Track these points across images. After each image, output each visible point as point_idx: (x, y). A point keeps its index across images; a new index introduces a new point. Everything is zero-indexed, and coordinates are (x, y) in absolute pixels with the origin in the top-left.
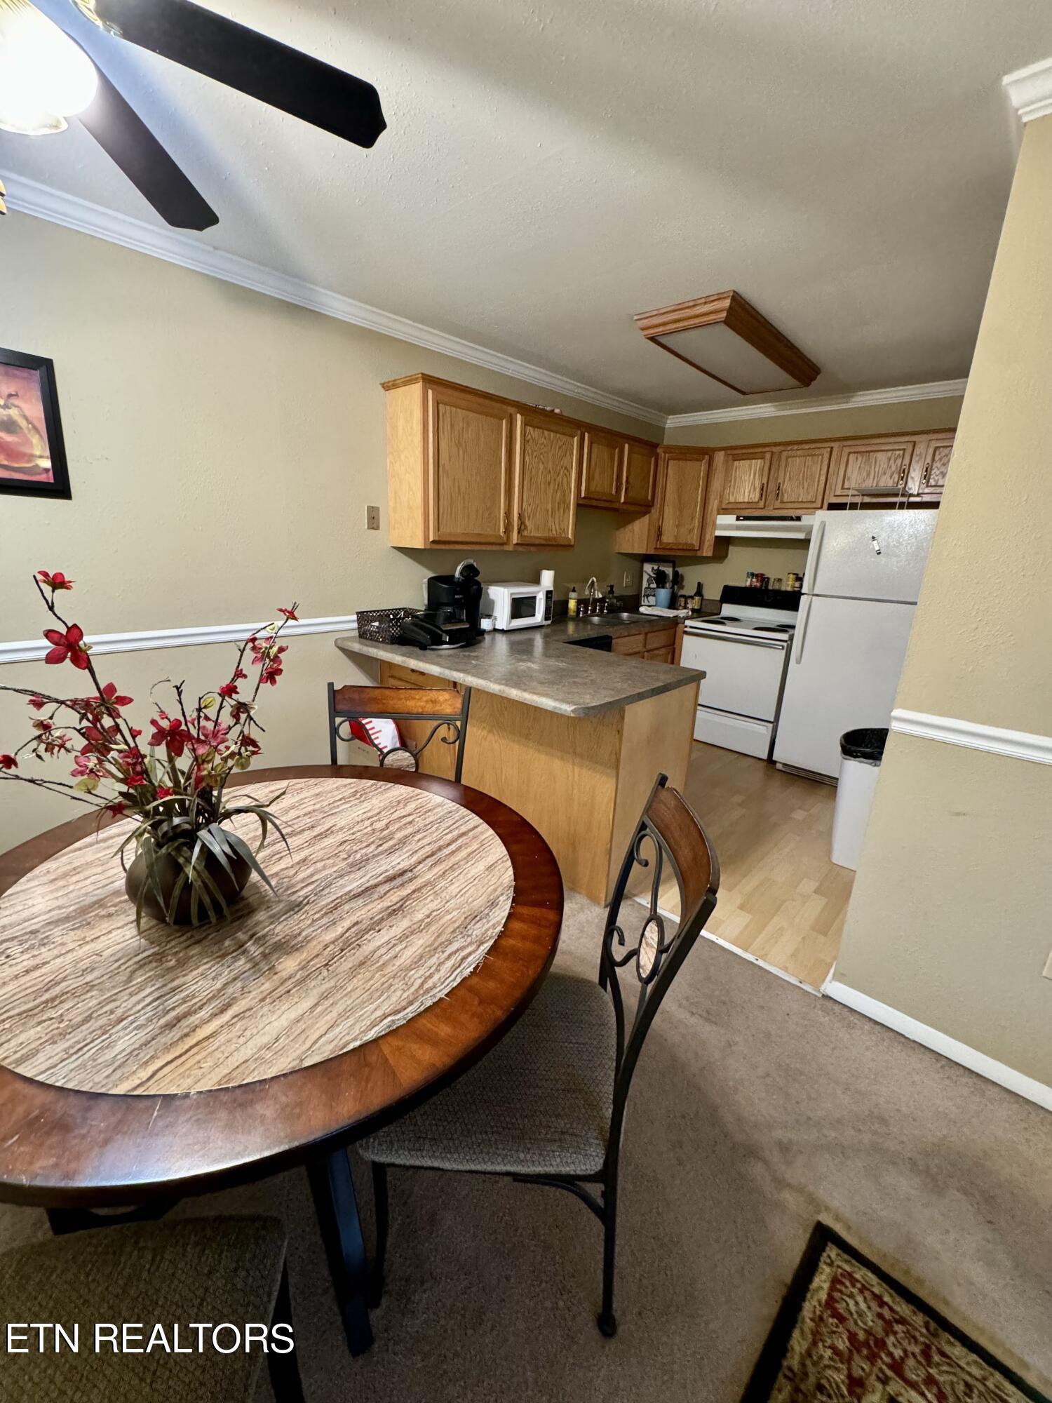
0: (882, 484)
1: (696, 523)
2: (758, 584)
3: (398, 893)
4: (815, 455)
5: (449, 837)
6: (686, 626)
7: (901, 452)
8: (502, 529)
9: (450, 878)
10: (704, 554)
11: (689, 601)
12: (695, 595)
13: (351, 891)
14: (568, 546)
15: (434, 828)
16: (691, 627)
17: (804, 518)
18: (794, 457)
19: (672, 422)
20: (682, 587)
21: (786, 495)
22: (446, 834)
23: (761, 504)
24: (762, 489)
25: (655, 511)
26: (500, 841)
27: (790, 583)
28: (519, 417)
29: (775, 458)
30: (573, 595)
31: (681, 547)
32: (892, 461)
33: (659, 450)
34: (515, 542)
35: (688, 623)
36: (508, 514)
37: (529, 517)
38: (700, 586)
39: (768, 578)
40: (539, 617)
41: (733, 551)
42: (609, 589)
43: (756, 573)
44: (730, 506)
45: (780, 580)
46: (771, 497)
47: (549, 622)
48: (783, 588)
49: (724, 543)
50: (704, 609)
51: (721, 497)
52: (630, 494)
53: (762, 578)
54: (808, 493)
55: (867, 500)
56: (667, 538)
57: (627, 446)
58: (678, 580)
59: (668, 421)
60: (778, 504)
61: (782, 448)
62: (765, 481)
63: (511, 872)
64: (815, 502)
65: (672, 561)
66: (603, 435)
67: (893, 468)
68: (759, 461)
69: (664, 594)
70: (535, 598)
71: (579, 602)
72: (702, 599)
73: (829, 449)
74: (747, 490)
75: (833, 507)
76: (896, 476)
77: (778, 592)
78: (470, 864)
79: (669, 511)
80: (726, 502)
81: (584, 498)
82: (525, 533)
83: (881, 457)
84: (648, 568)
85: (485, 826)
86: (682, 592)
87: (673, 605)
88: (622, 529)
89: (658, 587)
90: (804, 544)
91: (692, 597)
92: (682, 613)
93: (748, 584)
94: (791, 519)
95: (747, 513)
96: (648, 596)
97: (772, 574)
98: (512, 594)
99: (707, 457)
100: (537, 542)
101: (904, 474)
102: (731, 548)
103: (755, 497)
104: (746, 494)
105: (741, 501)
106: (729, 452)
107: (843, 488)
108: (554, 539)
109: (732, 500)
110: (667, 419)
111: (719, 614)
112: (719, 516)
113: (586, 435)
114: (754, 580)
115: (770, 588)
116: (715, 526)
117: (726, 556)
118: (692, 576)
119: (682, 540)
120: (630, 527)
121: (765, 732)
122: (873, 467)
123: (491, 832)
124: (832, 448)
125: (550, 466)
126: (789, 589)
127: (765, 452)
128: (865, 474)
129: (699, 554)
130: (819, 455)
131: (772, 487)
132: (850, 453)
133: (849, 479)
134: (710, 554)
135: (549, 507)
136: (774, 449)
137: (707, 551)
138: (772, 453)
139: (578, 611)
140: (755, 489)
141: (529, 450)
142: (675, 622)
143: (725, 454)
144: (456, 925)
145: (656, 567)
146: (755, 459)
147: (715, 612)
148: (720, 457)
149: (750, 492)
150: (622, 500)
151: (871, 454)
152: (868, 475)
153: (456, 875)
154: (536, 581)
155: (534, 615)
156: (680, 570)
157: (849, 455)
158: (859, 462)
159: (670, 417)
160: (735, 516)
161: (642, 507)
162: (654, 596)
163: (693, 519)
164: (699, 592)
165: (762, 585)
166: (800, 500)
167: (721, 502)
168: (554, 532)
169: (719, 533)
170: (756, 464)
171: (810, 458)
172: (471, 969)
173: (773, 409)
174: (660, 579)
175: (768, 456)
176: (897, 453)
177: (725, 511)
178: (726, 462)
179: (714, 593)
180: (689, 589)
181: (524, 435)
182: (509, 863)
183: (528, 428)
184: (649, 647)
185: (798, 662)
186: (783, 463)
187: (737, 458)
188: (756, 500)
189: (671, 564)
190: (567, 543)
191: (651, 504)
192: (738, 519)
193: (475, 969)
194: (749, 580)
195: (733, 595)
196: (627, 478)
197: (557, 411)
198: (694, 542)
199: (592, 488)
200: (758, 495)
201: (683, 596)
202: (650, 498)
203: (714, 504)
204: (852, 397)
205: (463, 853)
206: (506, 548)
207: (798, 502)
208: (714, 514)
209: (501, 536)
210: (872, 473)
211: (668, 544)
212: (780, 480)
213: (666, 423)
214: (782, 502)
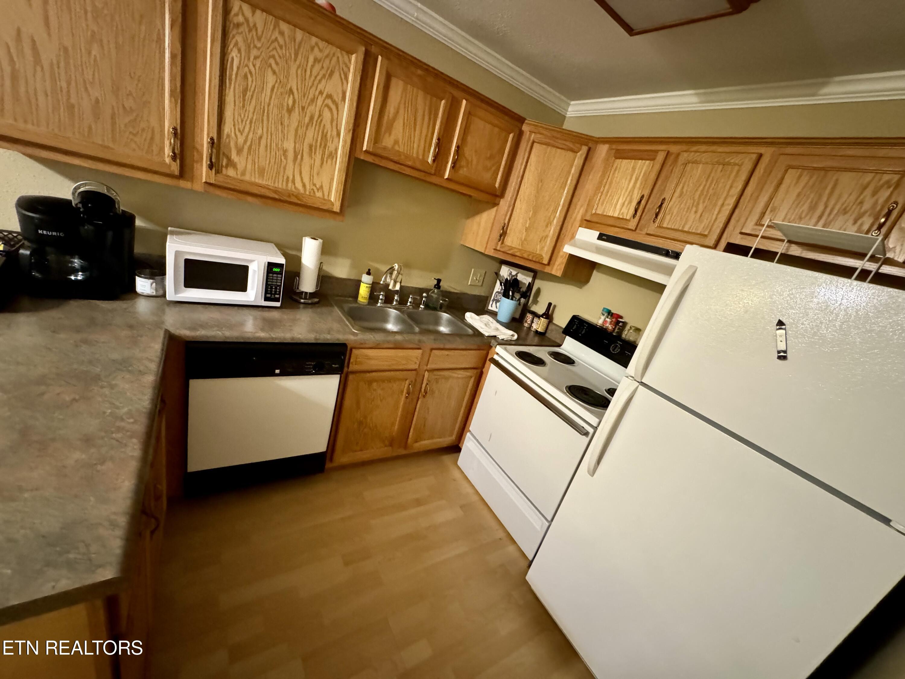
0: (834, 229)
1: (553, 230)
2: (610, 327)
4: (729, 164)
6: (495, 353)
8: (168, 154)
10: (553, 272)
11: (536, 320)
12: (542, 316)
14: (328, 213)
18: (695, 163)
19: (580, 108)
21: (668, 217)
23: (632, 225)
24: (639, 203)
25: (504, 203)
29: (671, 158)
30: (366, 278)
31: (525, 256)
32: (869, 192)
33: (525, 127)
34: (203, 179)
35: (499, 349)
36: (184, 134)
37: (239, 151)
38: (551, 306)
40: (253, 294)
41: (596, 276)
42: (435, 282)
43: (613, 311)
44: (595, 219)
45: (638, 330)
46: (648, 218)
50: (548, 335)
51: (590, 205)
52: (463, 172)
53: (617, 319)
54: (701, 221)
55: (796, 251)
56: (512, 241)
57: (464, 102)
59: (570, 109)
60: (652, 228)
61: (683, 148)
62: (646, 193)
64: (708, 236)
66: (419, 72)
67: (869, 204)
68: (648, 162)
70: (245, 267)
71: (374, 287)
72: (549, 322)
73: (754, 157)
74: (621, 201)
75: (734, 249)
76: (869, 221)
79: (521, 206)
80: (592, 212)
81: (366, 152)
82: (231, 172)
83: (849, 181)
84: (505, 272)
86: (530, 308)
88: (470, 220)
89: (504, 295)
91: (538, 316)
93: (600, 322)
94: (666, 253)
95: (612, 232)
96: (496, 301)
97: (630, 319)
99: (585, 148)
101: (886, 222)
102: (595, 272)
103: (628, 213)
104: (618, 207)
105: (610, 214)
106: (614, 146)
107: (758, 224)
108: (298, 197)
109: (599, 212)
110: (569, 104)
111: (559, 346)
112: (581, 229)
113: (380, 59)
114: (609, 320)
115: (624, 335)
116: (572, 241)
117: (587, 281)
118: (545, 292)
119: (529, 248)
120: (477, 218)
122: (825, 199)
124: (760, 156)
127: (657, 152)
128: (806, 207)
129: (547, 270)
130: (735, 164)
131: (653, 202)
132: (790, 168)
133: (773, 210)
135: (289, 145)
136: (671, 148)
137: (557, 269)
138: (666, 154)
140: (630, 202)
141: (239, 41)
142: (488, 343)
143: (609, 147)
145: (514, 273)
146: (642, 159)
147: (558, 341)
148: (603, 150)
149: (624, 204)
150: (447, 176)
151: (830, 173)
152: (812, 210)
155: (243, 288)
156: (537, 283)
157: (786, 171)
158: (802, 184)
159: (572, 103)
160: (597, 233)
163: (549, 224)
164: (549, 313)
165: (614, 329)
166: (686, 229)
167: (587, 211)
168: (299, 185)
169: (573, 251)
170: (641, 167)
171: (721, 167)
173: (695, 99)
175: (661, 157)
177: (588, 224)
178: (607, 160)
179: (561, 320)
180: (540, 306)
181: (224, 11)
184: (433, 366)
186: (679, 172)
187: (620, 155)
188: (628, 218)
189: (532, 274)
190: (324, 207)
191: (498, 193)
192: (601, 237)
194: (603, 318)
195: (579, 329)
196: (458, 147)
198: (544, 255)
199: (388, 142)
200: (632, 211)
201: (532, 313)
202: (497, 185)
203: (578, 213)
206: (183, 183)
207: (683, 231)
208: (577, 223)
209: (163, 163)
210: (821, 208)
211: (511, 248)
212: (667, 196)
213: (567, 111)
214: (660, 227)
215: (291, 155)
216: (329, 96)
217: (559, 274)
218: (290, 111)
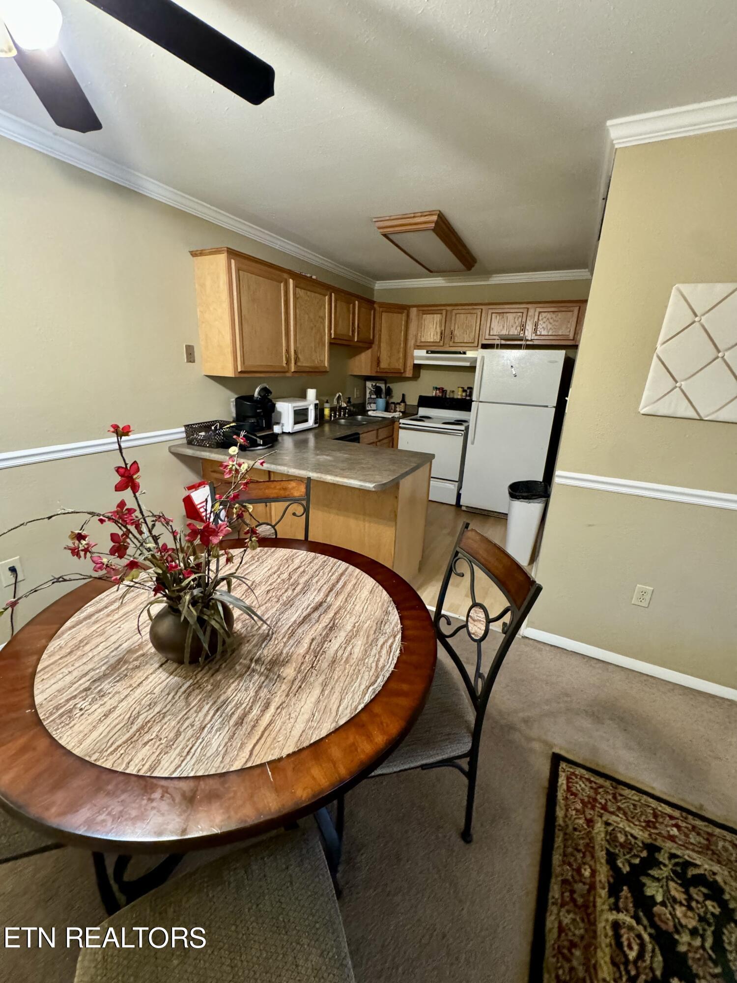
0: (511, 333)
1: (401, 355)
2: (440, 395)
3: (326, 617)
4: (472, 313)
5: (334, 577)
6: (400, 423)
7: (521, 314)
8: (285, 362)
9: (352, 602)
10: (406, 376)
11: (398, 406)
12: (401, 402)
13: (295, 621)
14: (326, 372)
15: (321, 573)
16: (403, 424)
17: (468, 353)
18: (460, 314)
19: (379, 285)
20: (391, 397)
21: (456, 338)
22: (332, 576)
23: (441, 344)
24: (442, 334)
25: (375, 347)
26: (367, 575)
27: (460, 393)
28: (291, 281)
29: (448, 313)
30: (327, 405)
31: (392, 371)
32: (516, 319)
33: (376, 306)
34: (293, 370)
35: (401, 421)
36: (288, 351)
37: (301, 353)
38: (404, 395)
39: (446, 391)
40: (311, 422)
41: (424, 373)
42: (347, 400)
43: (438, 387)
44: (422, 344)
45: (453, 392)
46: (447, 340)
47: (317, 425)
48: (456, 397)
49: (418, 368)
50: (407, 411)
51: (416, 336)
52: (360, 336)
53: (442, 390)
54: (469, 337)
55: (503, 342)
56: (384, 365)
57: (357, 302)
58: (389, 392)
59: (376, 285)
60: (451, 344)
61: (453, 308)
62: (443, 328)
63: (385, 593)
64: (473, 343)
65: (384, 380)
66: (343, 294)
67: (517, 324)
68: (439, 315)
69: (381, 402)
70: (307, 409)
71: (332, 409)
72: (406, 405)
73: (480, 310)
74: (432, 334)
75: (485, 346)
76: (519, 328)
77: (453, 399)
78: (358, 591)
79: (383, 345)
80: (419, 341)
81: (334, 338)
82: (299, 364)
83: (510, 316)
84: (369, 384)
85: (352, 568)
86: (392, 400)
87: (387, 409)
88: (353, 359)
89: (377, 397)
90: (472, 369)
91: (399, 404)
92: (397, 415)
93: (434, 394)
94: (460, 353)
95: (434, 349)
96: (370, 403)
97: (448, 388)
98: (294, 407)
99: (406, 311)
100: (308, 370)
101: (523, 328)
102: (422, 371)
103: (437, 338)
104: (432, 336)
105: (429, 341)
106: (420, 309)
107: (489, 335)
108: (317, 368)
109: (423, 340)
110: (376, 283)
111: (417, 414)
112: (415, 350)
113: (333, 294)
114: (438, 392)
115: (448, 396)
116: (413, 358)
117: (419, 377)
118: (398, 389)
119: (392, 367)
120: (357, 358)
121: (453, 488)
123: (358, 570)
124: (482, 309)
125: (312, 316)
126: (459, 397)
127: (443, 310)
128: (502, 327)
129: (404, 375)
130: (474, 313)
131: (447, 332)
132: (492, 313)
133: (492, 329)
134: (410, 376)
135: (313, 345)
136: (449, 308)
137: (409, 373)
138: (447, 311)
139: (331, 416)
140: (437, 334)
141: (298, 305)
142: (393, 421)
143: (417, 309)
144: (374, 628)
145: (374, 384)
146: (436, 314)
147: (415, 413)
148: (414, 311)
149: (434, 335)
150: (356, 340)
151: (505, 314)
152: (503, 327)
153: (354, 599)
154: (304, 396)
155: (306, 421)
156: (391, 386)
158: (498, 318)
159: (378, 282)
160: (425, 351)
161: (367, 344)
162: (375, 403)
163: (399, 352)
164: (403, 401)
165: (442, 395)
166: (465, 341)
167: (416, 341)
168: (317, 362)
169: (416, 362)
170: (437, 317)
171: (469, 314)
172: (398, 652)
173: (443, 282)
174: (378, 392)
175: (444, 312)
176: (519, 314)
177: (419, 347)
178: (418, 315)
179: (412, 400)
180: (397, 398)
181: (295, 294)
182: (381, 587)
183: (297, 289)
184: (380, 438)
185: (473, 443)
186: (453, 318)
187: (425, 312)
188: (438, 341)
189: (383, 382)
190: (324, 370)
191: (372, 342)
192: (427, 352)
193: (401, 650)
194: (435, 392)
195: (425, 402)
196: (358, 324)
197: (314, 277)
198: (400, 367)
199: (338, 332)
200: (439, 337)
201: (393, 403)
202: (371, 337)
203: (411, 343)
204: (490, 277)
205: (349, 587)
206: (288, 375)
207: (464, 343)
208: (412, 349)
209: (284, 367)
210: (506, 325)
211: (384, 369)
212: (452, 328)
213: (375, 286)
214: (454, 342)
215: (314, 349)
216: (322, 317)
218: (312, 329)
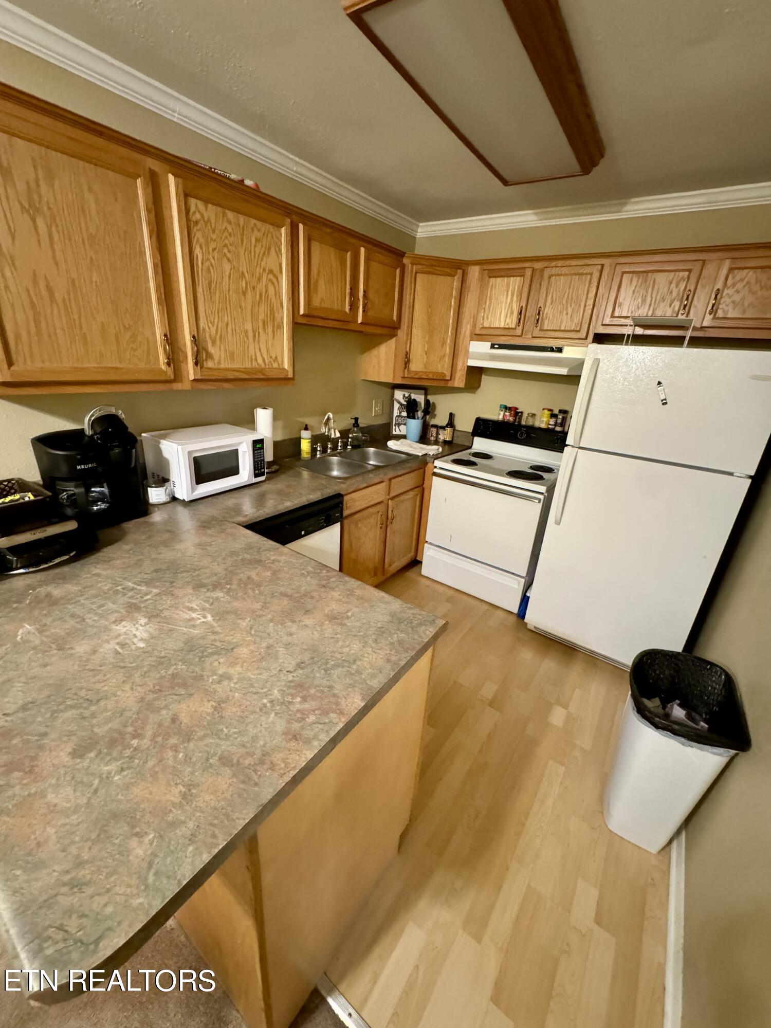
0: (659, 313)
1: (448, 350)
2: (511, 419)
4: (582, 274)
7: (687, 273)
8: (162, 359)
10: (456, 385)
11: (441, 431)
12: (447, 426)
14: (287, 379)
17: (566, 349)
18: (559, 275)
19: (425, 230)
20: (434, 416)
21: (546, 322)
23: (519, 332)
24: (521, 313)
25: (402, 333)
27: (545, 420)
28: (171, 178)
29: (537, 274)
30: (306, 434)
31: (431, 376)
32: (673, 285)
33: (406, 261)
34: (192, 377)
35: (437, 463)
37: (214, 342)
38: (451, 416)
39: (522, 413)
40: (245, 474)
41: (484, 378)
42: (353, 421)
43: (509, 405)
44: (484, 332)
45: (533, 415)
46: (530, 324)
47: (262, 478)
48: (537, 424)
49: (475, 375)
50: (456, 441)
52: (370, 313)
53: (515, 412)
54: (572, 320)
55: (639, 331)
56: (416, 366)
57: (362, 250)
58: (429, 408)
59: (419, 230)
60: (537, 333)
61: (545, 264)
62: (524, 303)
64: (578, 331)
65: (425, 390)
66: (328, 230)
67: (674, 294)
68: (518, 278)
69: (414, 426)
70: (237, 451)
72: (454, 430)
73: (600, 267)
74: (503, 314)
75: (600, 339)
76: (677, 304)
77: (531, 429)
79: (418, 333)
80: (479, 326)
81: (303, 315)
83: (661, 278)
84: (399, 395)
86: (433, 422)
87: (424, 439)
88: (366, 354)
89: (409, 417)
91: (443, 428)
92: (432, 450)
93: (501, 417)
94: (552, 350)
95: (503, 341)
96: (399, 425)
97: (525, 408)
98: (190, 453)
99: (460, 272)
100: (230, 375)
101: (687, 304)
103: (512, 322)
104: (502, 319)
105: (497, 326)
106: (485, 267)
107: (612, 316)
108: (261, 371)
109: (486, 325)
110: (419, 226)
111: (470, 447)
112: (471, 342)
113: (301, 226)
114: (507, 414)
115: (523, 423)
116: (467, 355)
117: (479, 386)
118: (444, 405)
119: (432, 370)
120: (375, 352)
121: (516, 587)
122: (649, 294)
124: (603, 266)
125: (243, 266)
126: (543, 426)
127: (524, 268)
128: (640, 300)
129: (450, 384)
130: (587, 274)
131: (531, 312)
132: (624, 273)
133: (620, 305)
135: (249, 326)
136: (538, 265)
137: (459, 381)
138: (534, 270)
139: (314, 451)
140: (512, 313)
141: (198, 236)
142: (423, 461)
143: (480, 269)
145: (407, 395)
146: (513, 276)
148: (474, 272)
149: (506, 316)
150: (360, 320)
151: (650, 274)
152: (644, 301)
154: (249, 422)
156: (431, 398)
157: (622, 276)
158: (634, 283)
159: (421, 224)
160: (489, 344)
161: (390, 329)
162: (405, 424)
163: (443, 344)
164: (451, 424)
165: (515, 420)
167: (474, 326)
168: (260, 361)
169: (472, 363)
170: (515, 282)
171: (577, 277)
174: (411, 408)
175: (528, 273)
176: (681, 274)
177: (479, 337)
178: (481, 279)
179: (465, 424)
180: (441, 419)
181: (186, 212)
184: (392, 495)
185: (558, 523)
186: (544, 284)
187: (493, 274)
188: (513, 326)
190: (282, 376)
191: (397, 326)
192: (492, 347)
194: (502, 413)
196: (365, 292)
197: (249, 182)
198: (445, 371)
199: (316, 302)
200: (515, 319)
201: (435, 426)
202: (395, 318)
203: (466, 329)
204: (625, 204)
206: (177, 386)
207: (559, 331)
208: (468, 339)
209: (161, 371)
210: (649, 299)
211: (417, 373)
212: (541, 304)
213: (417, 232)
214: (541, 330)
215: (251, 334)
216: (271, 271)
217: (462, 385)
218: (244, 293)
